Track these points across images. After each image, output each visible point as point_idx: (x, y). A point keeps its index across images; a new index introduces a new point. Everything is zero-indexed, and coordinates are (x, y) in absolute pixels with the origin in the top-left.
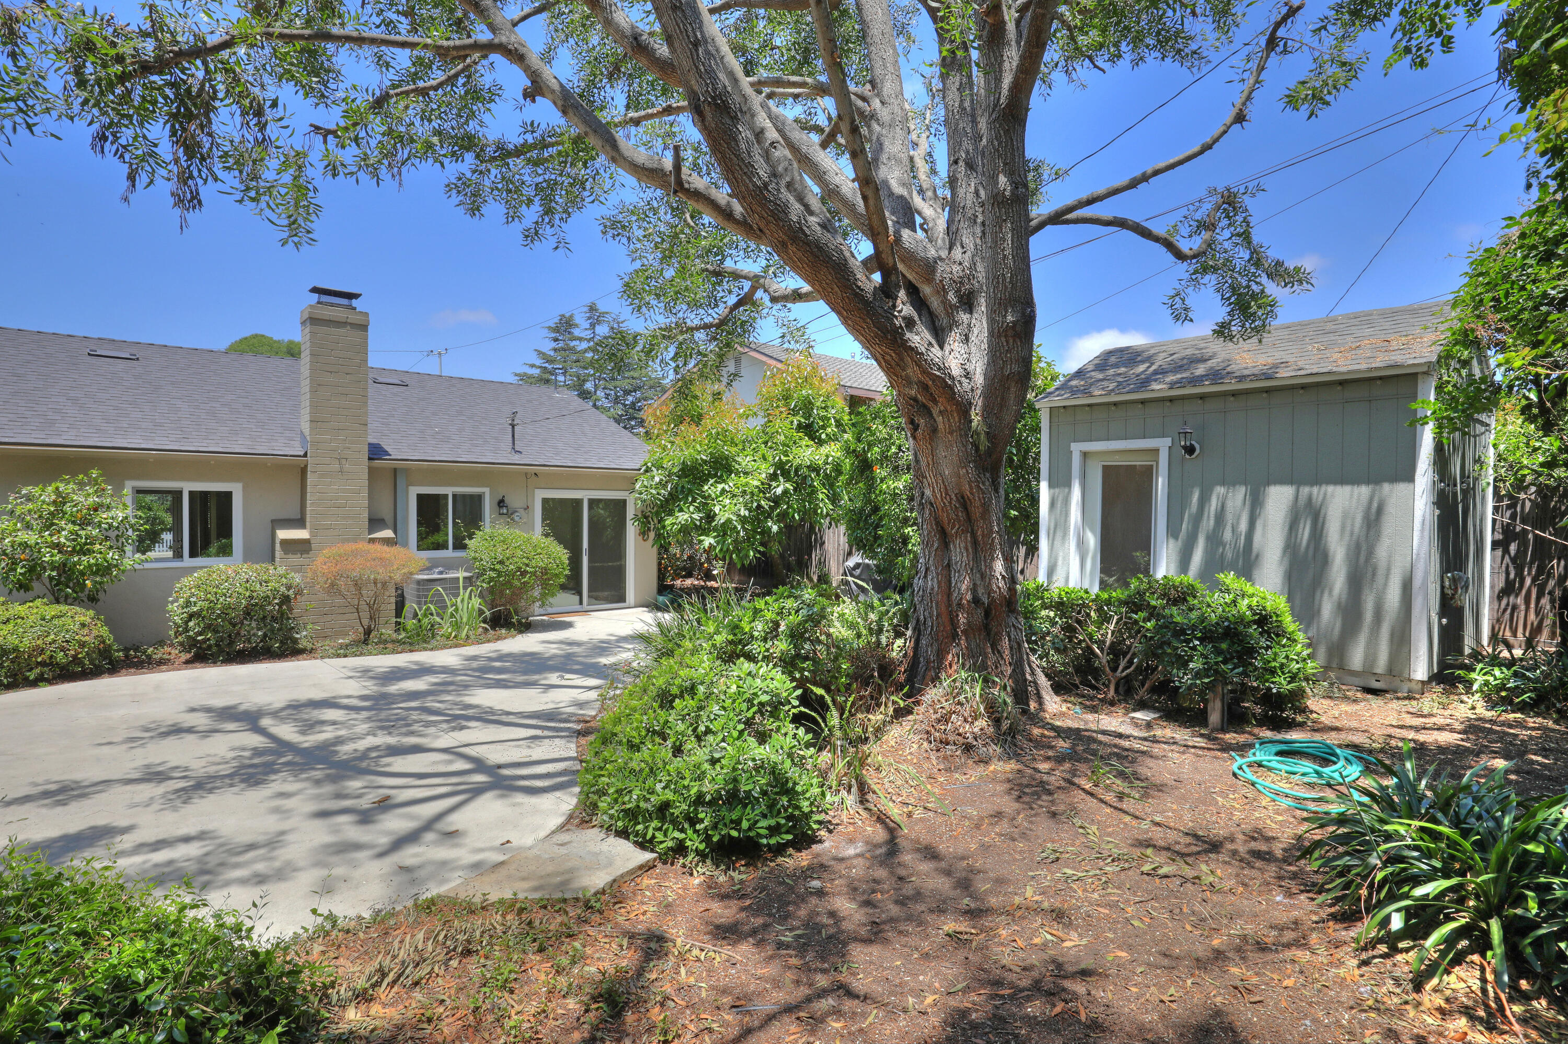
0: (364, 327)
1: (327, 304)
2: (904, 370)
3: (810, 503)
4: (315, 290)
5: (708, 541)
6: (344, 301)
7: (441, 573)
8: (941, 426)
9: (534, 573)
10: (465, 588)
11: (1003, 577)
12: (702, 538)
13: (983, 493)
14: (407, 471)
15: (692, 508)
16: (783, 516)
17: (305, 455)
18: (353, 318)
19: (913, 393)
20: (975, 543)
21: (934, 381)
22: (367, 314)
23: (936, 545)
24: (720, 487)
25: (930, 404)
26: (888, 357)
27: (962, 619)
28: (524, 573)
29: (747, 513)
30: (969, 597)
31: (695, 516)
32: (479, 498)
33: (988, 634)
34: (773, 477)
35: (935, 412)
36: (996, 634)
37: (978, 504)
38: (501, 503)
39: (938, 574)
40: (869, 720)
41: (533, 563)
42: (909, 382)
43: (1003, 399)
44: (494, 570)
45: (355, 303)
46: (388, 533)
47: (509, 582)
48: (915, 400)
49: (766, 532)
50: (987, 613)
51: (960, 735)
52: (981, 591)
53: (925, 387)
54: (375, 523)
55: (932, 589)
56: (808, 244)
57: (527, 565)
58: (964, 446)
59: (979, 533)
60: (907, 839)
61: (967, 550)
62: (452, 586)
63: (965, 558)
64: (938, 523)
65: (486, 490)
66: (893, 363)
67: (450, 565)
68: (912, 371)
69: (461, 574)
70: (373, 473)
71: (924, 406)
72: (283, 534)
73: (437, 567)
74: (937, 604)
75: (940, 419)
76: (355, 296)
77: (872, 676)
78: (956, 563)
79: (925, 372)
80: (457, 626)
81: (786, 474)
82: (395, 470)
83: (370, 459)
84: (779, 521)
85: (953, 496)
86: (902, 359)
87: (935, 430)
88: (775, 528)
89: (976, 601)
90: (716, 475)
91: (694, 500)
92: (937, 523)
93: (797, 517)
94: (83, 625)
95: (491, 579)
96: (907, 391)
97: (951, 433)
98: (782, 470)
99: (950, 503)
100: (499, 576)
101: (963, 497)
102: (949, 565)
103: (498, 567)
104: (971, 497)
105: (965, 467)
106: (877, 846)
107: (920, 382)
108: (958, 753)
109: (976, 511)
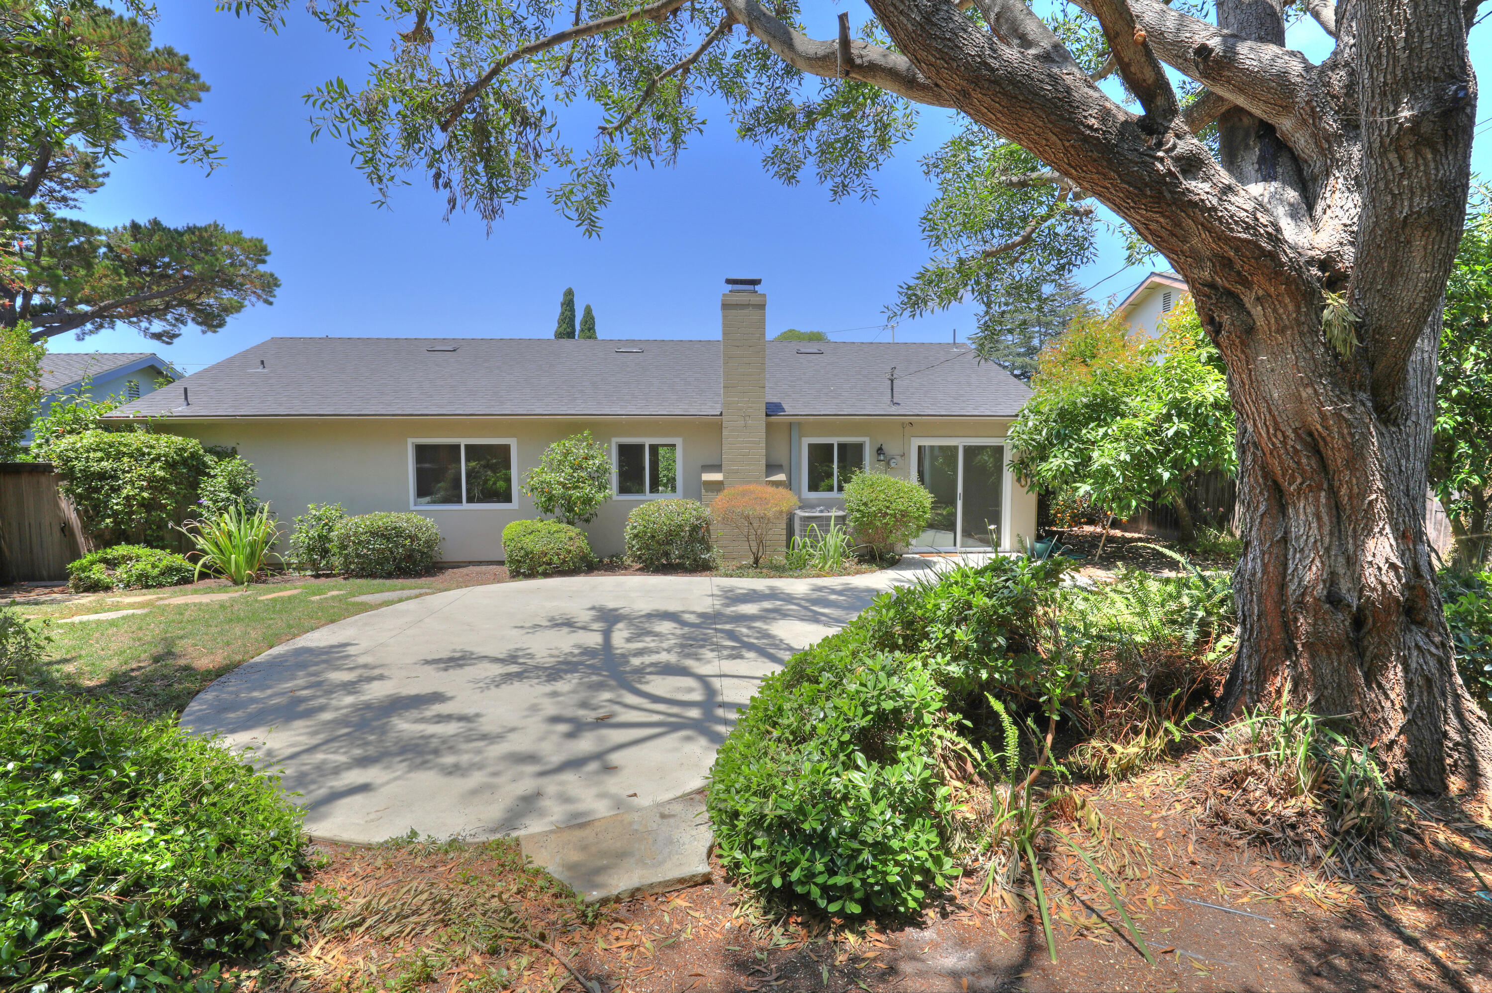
0: (762, 307)
1: (739, 291)
2: (1185, 241)
3: (1214, 447)
4: (729, 281)
5: (1084, 488)
6: (751, 287)
7: (821, 511)
8: (1260, 322)
9: (894, 516)
10: (835, 525)
11: (1393, 566)
12: (1078, 485)
13: (1350, 426)
14: (799, 424)
15: (1066, 454)
16: (1176, 464)
17: (721, 415)
18: (754, 299)
19: (1206, 274)
20: (1336, 508)
21: (1237, 250)
22: (764, 295)
23: (1262, 508)
24: (1101, 431)
25: (1239, 289)
26: (1153, 226)
27: (1303, 624)
28: (886, 514)
29: (1128, 458)
30: (1320, 590)
31: (1070, 462)
32: (859, 447)
33: (1361, 655)
34: (1168, 418)
35: (1248, 300)
36: (1375, 657)
37: (1337, 442)
38: (880, 451)
39: (1263, 553)
40: (1112, 751)
41: (893, 506)
42: (1197, 259)
43: (1395, 262)
44: (858, 511)
45: (757, 288)
46: (781, 477)
47: (871, 523)
48: (1212, 286)
49: (1156, 480)
50: (1358, 621)
51: (1252, 813)
52: (1344, 585)
53: (1226, 263)
54: (772, 467)
55: (1254, 574)
56: (996, 82)
57: (888, 508)
58: (1307, 350)
59: (1343, 491)
60: (1045, 977)
61: (1319, 518)
62: (824, 523)
63: (1314, 531)
64: (1267, 473)
65: (866, 440)
66: (1164, 233)
67: (829, 506)
68: (1200, 241)
69: (834, 513)
70: (770, 428)
71: (1230, 294)
72: (707, 477)
73: (819, 506)
74: (1260, 597)
75: (1257, 311)
76: (755, 282)
77: (1135, 689)
78: (1298, 538)
79: (1220, 238)
80: (825, 559)
81: (1182, 414)
82: (791, 424)
83: (767, 415)
84: (1174, 467)
85: (1290, 433)
86: (1178, 225)
87: (1250, 330)
88: (1166, 476)
89: (1334, 599)
90: (1098, 419)
91: (1070, 446)
92: (1265, 476)
93: (1196, 463)
94: (571, 539)
95: (857, 519)
96: (1196, 273)
97: (1282, 331)
98: (1179, 409)
99: (1284, 443)
100: (863, 517)
101: (1310, 434)
102: (1285, 540)
103: (862, 508)
104: (1325, 433)
105: (1311, 384)
106: (989, 969)
107: (1216, 255)
108: (1240, 843)
109: (1337, 457)
